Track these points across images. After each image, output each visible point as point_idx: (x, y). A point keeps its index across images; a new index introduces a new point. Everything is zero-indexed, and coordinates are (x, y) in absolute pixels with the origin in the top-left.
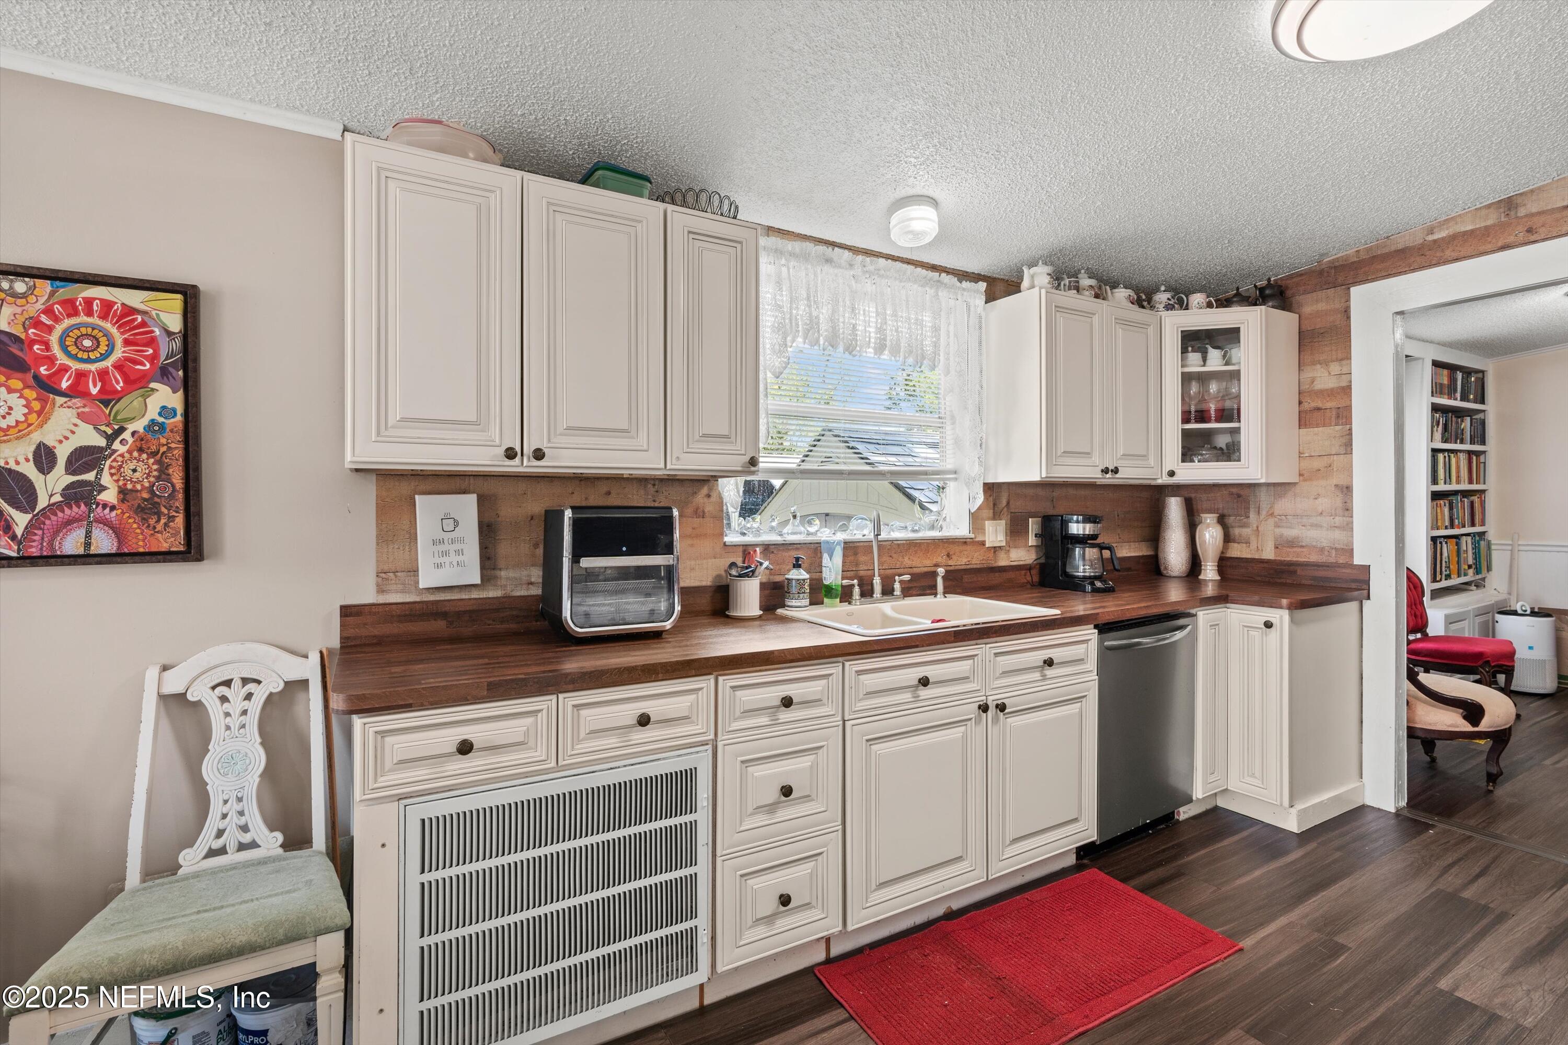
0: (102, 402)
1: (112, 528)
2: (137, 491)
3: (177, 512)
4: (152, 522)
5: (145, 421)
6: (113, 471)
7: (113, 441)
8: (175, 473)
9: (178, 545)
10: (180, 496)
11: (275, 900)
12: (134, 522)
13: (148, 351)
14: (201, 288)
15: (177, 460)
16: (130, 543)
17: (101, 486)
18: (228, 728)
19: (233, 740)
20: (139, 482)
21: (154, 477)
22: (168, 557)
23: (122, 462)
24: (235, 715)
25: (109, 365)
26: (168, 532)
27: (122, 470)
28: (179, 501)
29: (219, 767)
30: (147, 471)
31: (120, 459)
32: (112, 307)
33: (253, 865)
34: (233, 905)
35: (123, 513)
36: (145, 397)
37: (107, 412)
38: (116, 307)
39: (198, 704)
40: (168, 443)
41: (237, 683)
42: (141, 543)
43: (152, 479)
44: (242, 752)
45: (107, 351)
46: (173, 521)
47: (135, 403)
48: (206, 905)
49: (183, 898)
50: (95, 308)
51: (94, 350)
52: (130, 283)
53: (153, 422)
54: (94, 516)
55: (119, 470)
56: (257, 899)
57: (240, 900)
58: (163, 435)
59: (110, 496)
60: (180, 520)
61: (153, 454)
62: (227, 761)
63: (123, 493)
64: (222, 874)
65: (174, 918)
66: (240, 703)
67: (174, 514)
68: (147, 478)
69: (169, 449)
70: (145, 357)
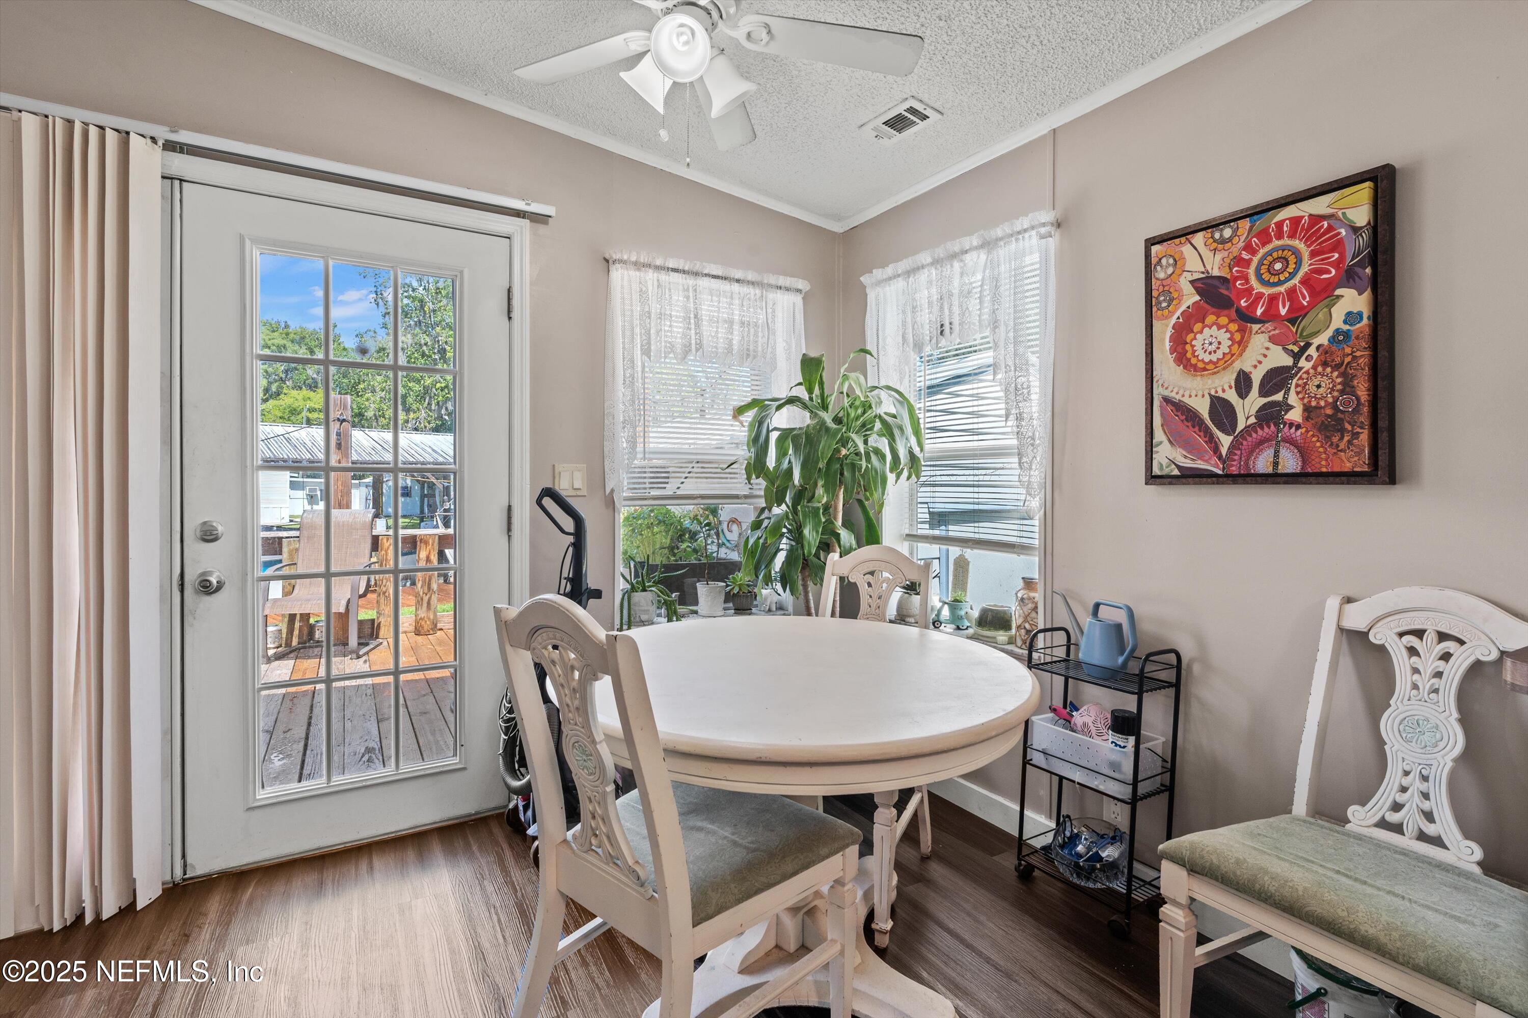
0: (1290, 321)
1: (1297, 447)
2: (1321, 408)
3: (1362, 428)
4: (1335, 440)
5: (1329, 333)
6: (1299, 389)
7: (1299, 359)
8: (1360, 385)
9: (1363, 466)
10: (1365, 410)
11: (1430, 915)
12: (1318, 441)
13: (1333, 256)
14: (1397, 166)
15: (1362, 369)
16: (1313, 462)
17: (1288, 405)
18: (1415, 687)
19: (1420, 703)
20: (1323, 398)
21: (1338, 391)
22: (1353, 479)
23: (1307, 379)
24: (1425, 675)
25: (1297, 282)
26: (1352, 451)
27: (1307, 387)
28: (1364, 417)
29: (1401, 729)
30: (1331, 386)
31: (1305, 376)
32: (1301, 222)
33: (1430, 863)
34: (1379, 889)
35: (1307, 431)
36: (1330, 307)
37: (1294, 330)
38: (1303, 221)
39: (1381, 650)
40: (1353, 352)
41: (1430, 637)
42: (1323, 463)
43: (1336, 394)
44: (1431, 721)
45: (1294, 269)
46: (1357, 438)
47: (1320, 315)
48: (1350, 870)
49: (1333, 851)
50: (1285, 229)
51: (1284, 271)
52: (1318, 191)
53: (1338, 332)
54: (1282, 436)
55: (1304, 387)
56: (1410, 900)
57: (1388, 888)
58: (1348, 344)
59: (1295, 415)
60: (1364, 437)
61: (1336, 367)
62: (1411, 725)
63: (1308, 410)
64: (1388, 852)
65: (1312, 862)
66: (1433, 662)
67: (1359, 430)
68: (1330, 393)
69: (1355, 358)
70: (1330, 264)
